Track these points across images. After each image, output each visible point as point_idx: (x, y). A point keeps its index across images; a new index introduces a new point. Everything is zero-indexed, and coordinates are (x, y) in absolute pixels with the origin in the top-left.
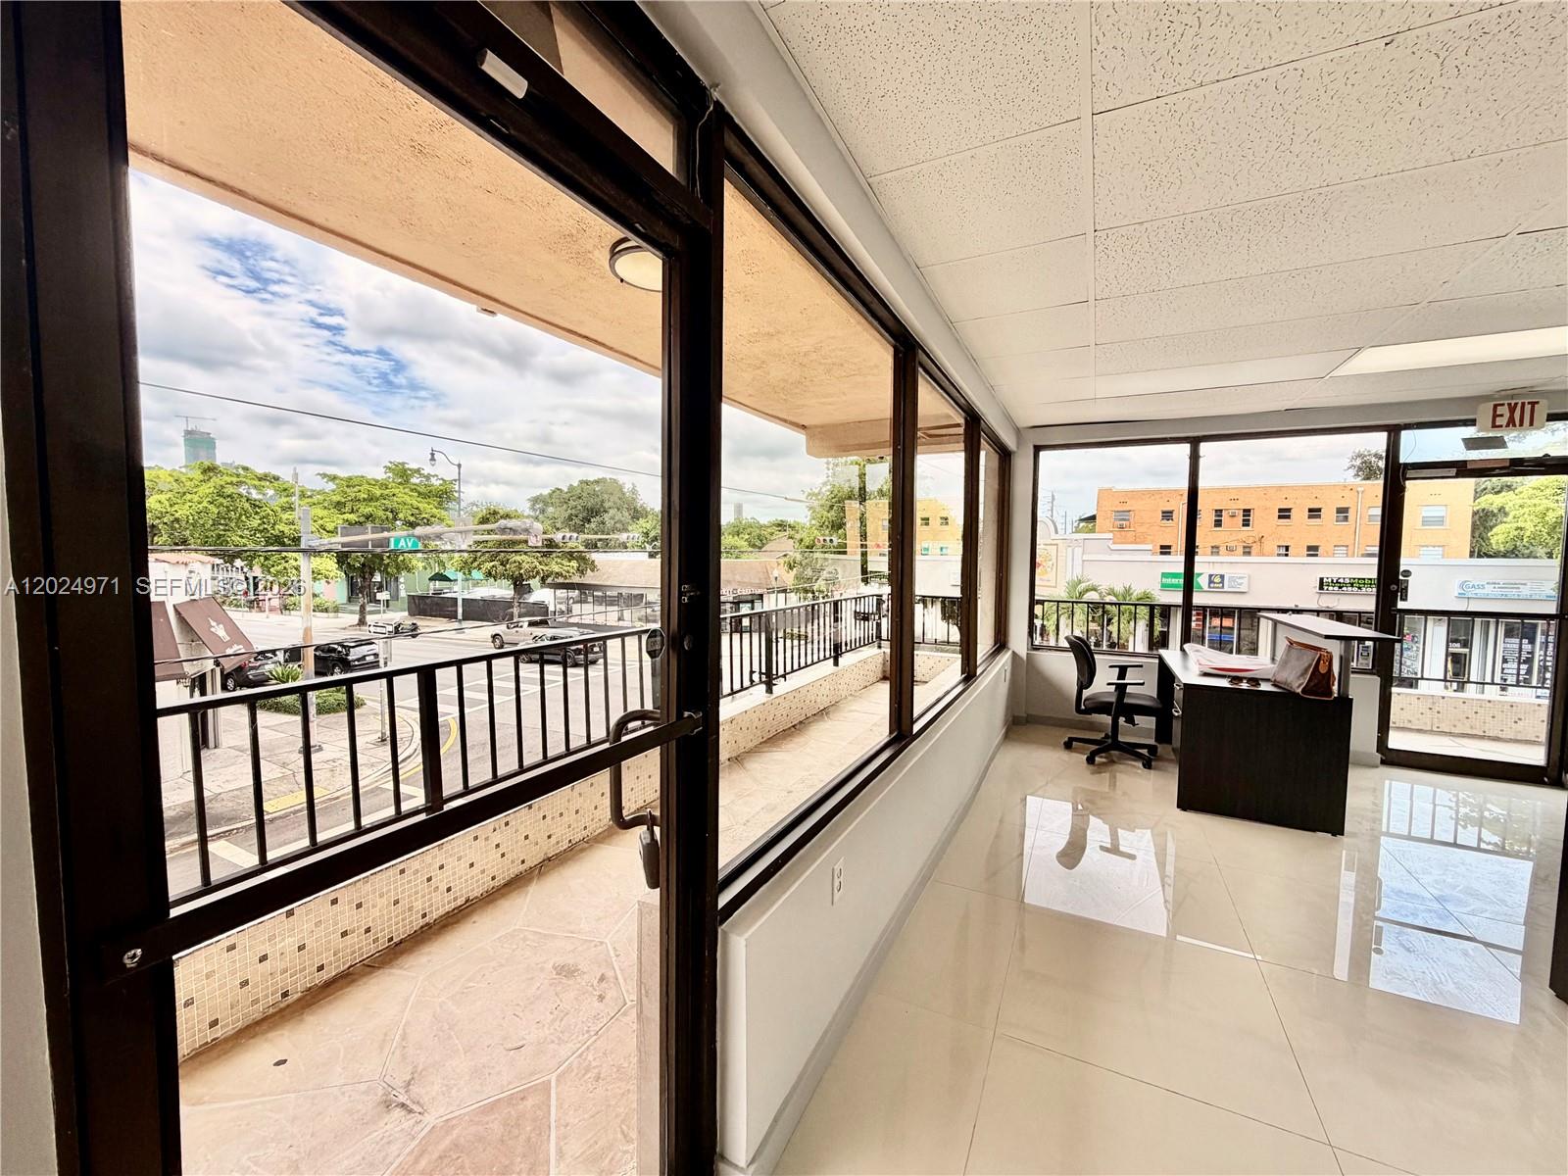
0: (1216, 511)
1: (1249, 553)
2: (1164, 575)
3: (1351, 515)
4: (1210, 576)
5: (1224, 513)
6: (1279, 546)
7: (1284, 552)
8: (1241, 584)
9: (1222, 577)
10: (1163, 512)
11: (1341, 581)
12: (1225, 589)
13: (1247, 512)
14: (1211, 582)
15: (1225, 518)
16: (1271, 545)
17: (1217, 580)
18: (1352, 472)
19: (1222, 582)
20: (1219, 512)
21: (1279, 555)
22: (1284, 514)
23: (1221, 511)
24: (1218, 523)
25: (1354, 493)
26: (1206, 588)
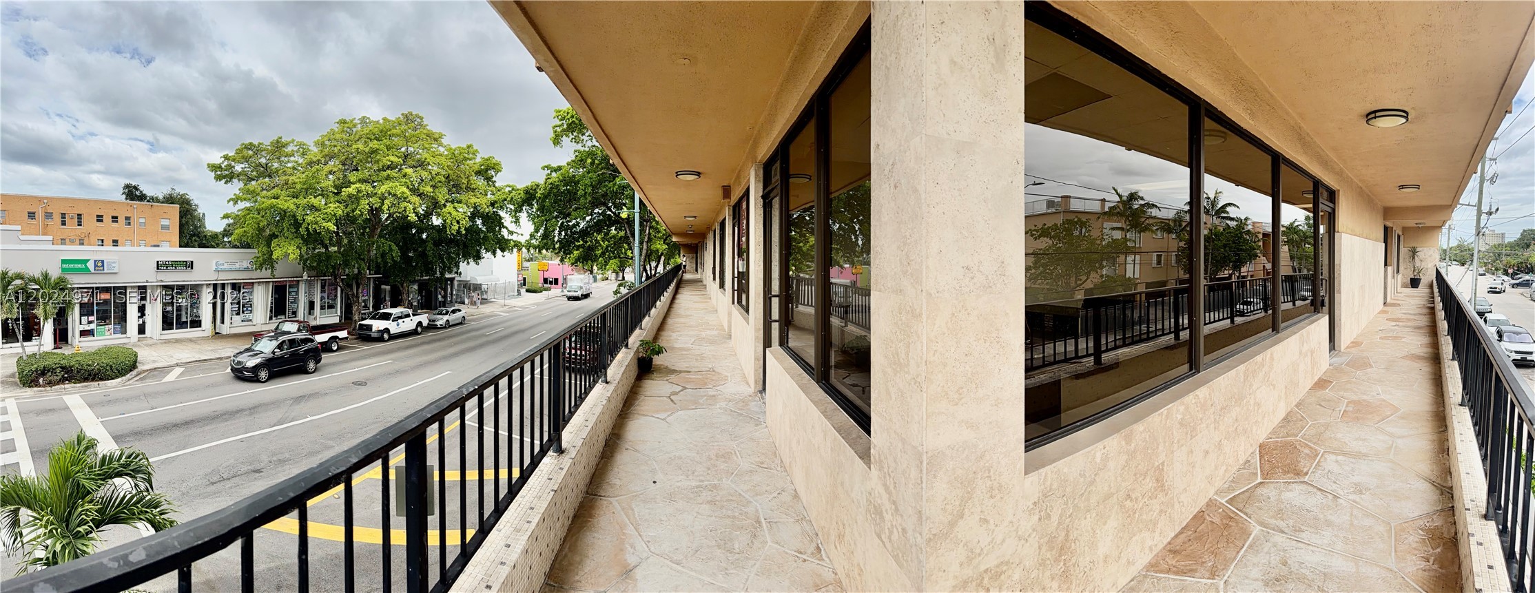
0: (62, 214)
1: (82, 244)
2: (64, 261)
3: (132, 221)
4: (95, 261)
5: (67, 215)
6: (98, 240)
7: (101, 244)
8: (114, 267)
9: (103, 262)
10: (29, 213)
11: (167, 263)
12: (106, 271)
13: (79, 216)
14: (96, 266)
15: (67, 219)
16: (94, 239)
17: (100, 264)
18: (124, 196)
19: (103, 266)
20: (63, 215)
21: (99, 245)
22: (100, 218)
23: (65, 214)
24: (64, 223)
25: (132, 208)
26: (93, 271)
